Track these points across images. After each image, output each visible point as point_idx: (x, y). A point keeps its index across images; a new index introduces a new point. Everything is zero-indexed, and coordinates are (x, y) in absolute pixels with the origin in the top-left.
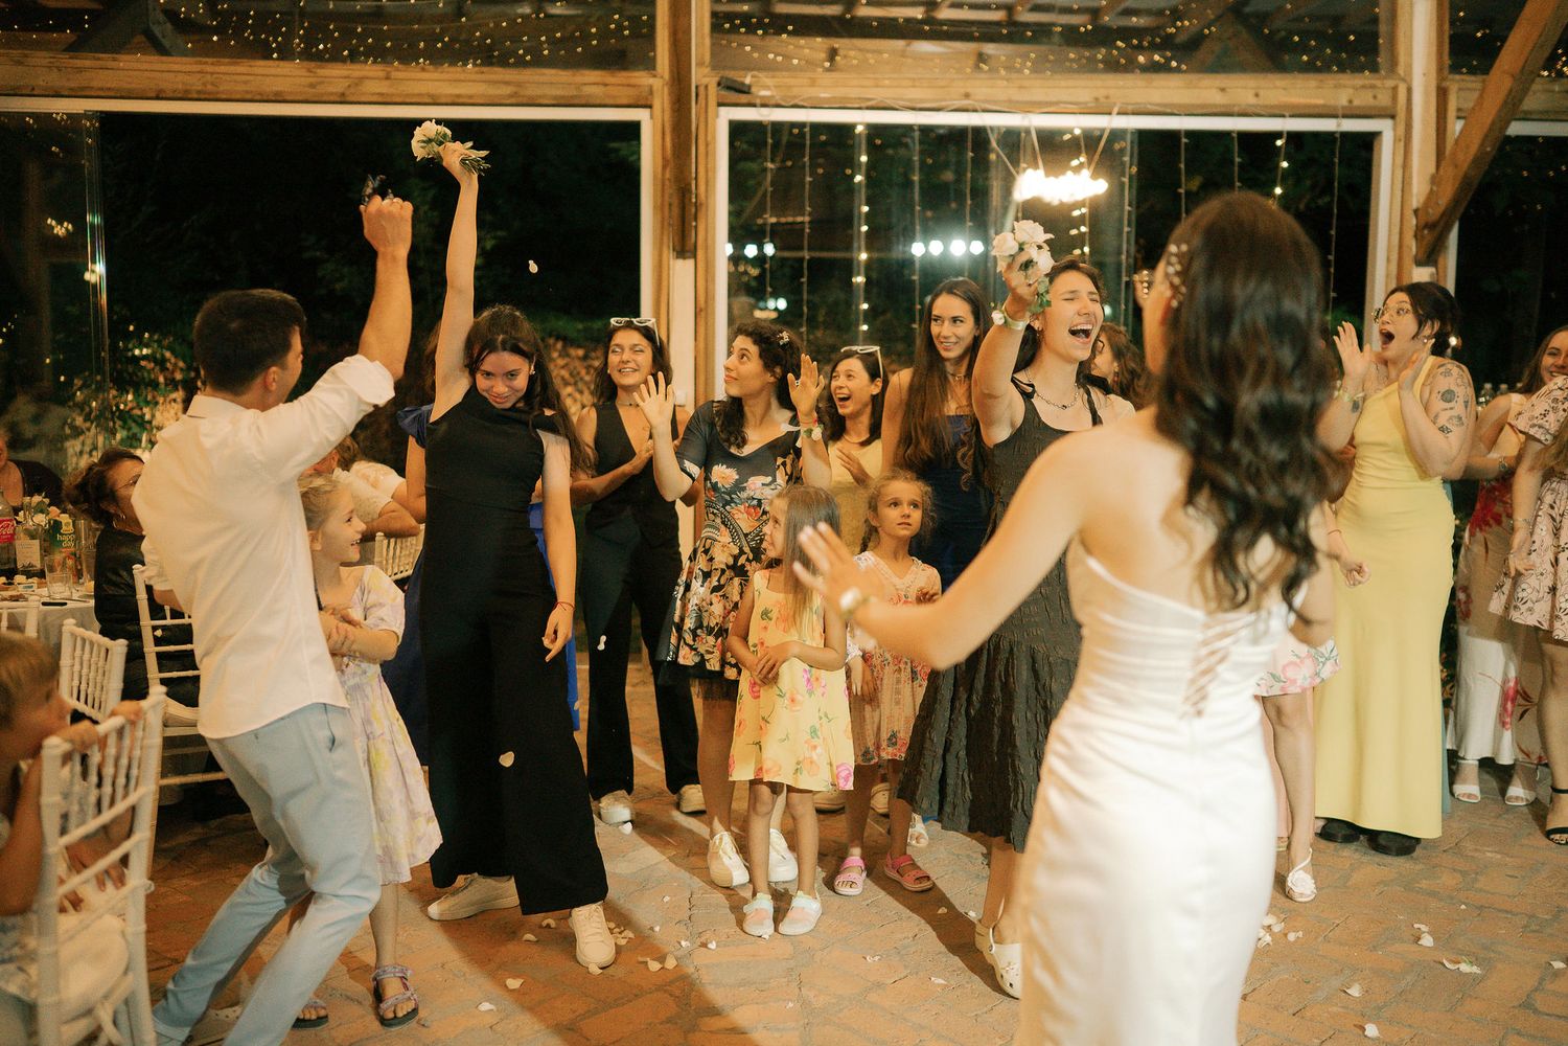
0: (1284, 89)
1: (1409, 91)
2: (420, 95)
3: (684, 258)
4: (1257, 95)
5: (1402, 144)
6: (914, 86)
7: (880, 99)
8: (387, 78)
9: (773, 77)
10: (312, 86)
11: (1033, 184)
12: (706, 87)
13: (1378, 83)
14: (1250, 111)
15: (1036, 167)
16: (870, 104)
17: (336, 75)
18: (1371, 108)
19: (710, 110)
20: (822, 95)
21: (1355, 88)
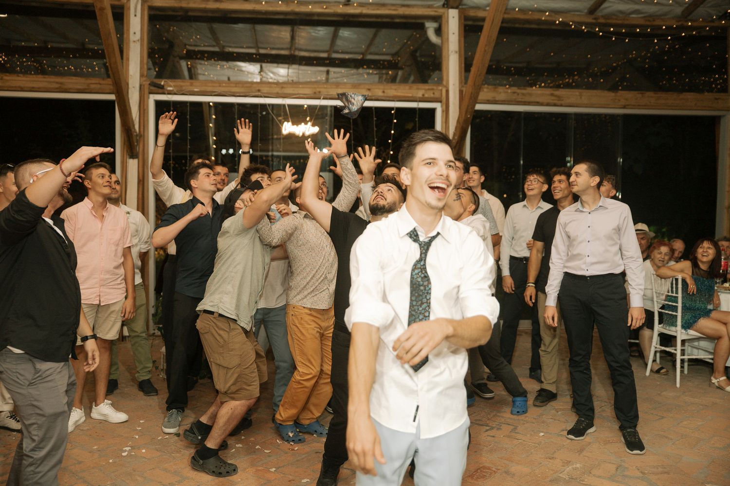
0: (395, 89)
1: (447, 91)
2: (15, 87)
3: (133, 158)
4: (384, 92)
5: (445, 113)
6: (236, 87)
7: (219, 92)
9: (175, 82)
11: (288, 128)
12: (144, 86)
13: (435, 88)
14: (379, 98)
15: (288, 121)
16: (216, 93)
18: (431, 98)
19: (145, 95)
20: (196, 90)
21: (426, 90)
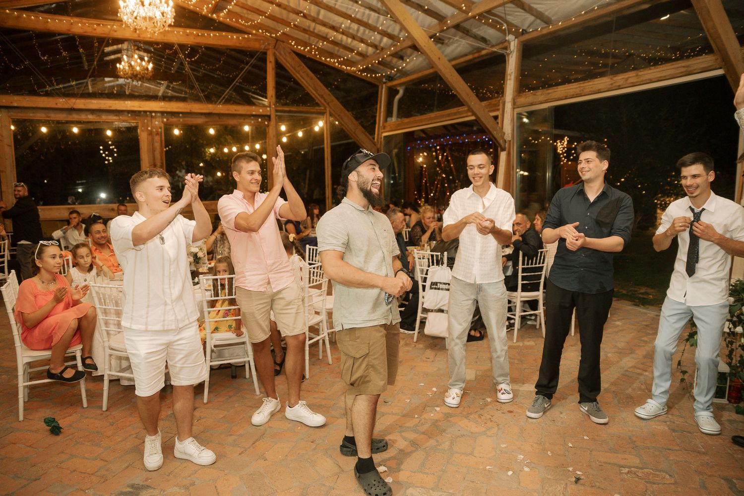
8: (637, 76)
10: (612, 84)
17: (620, 78)
